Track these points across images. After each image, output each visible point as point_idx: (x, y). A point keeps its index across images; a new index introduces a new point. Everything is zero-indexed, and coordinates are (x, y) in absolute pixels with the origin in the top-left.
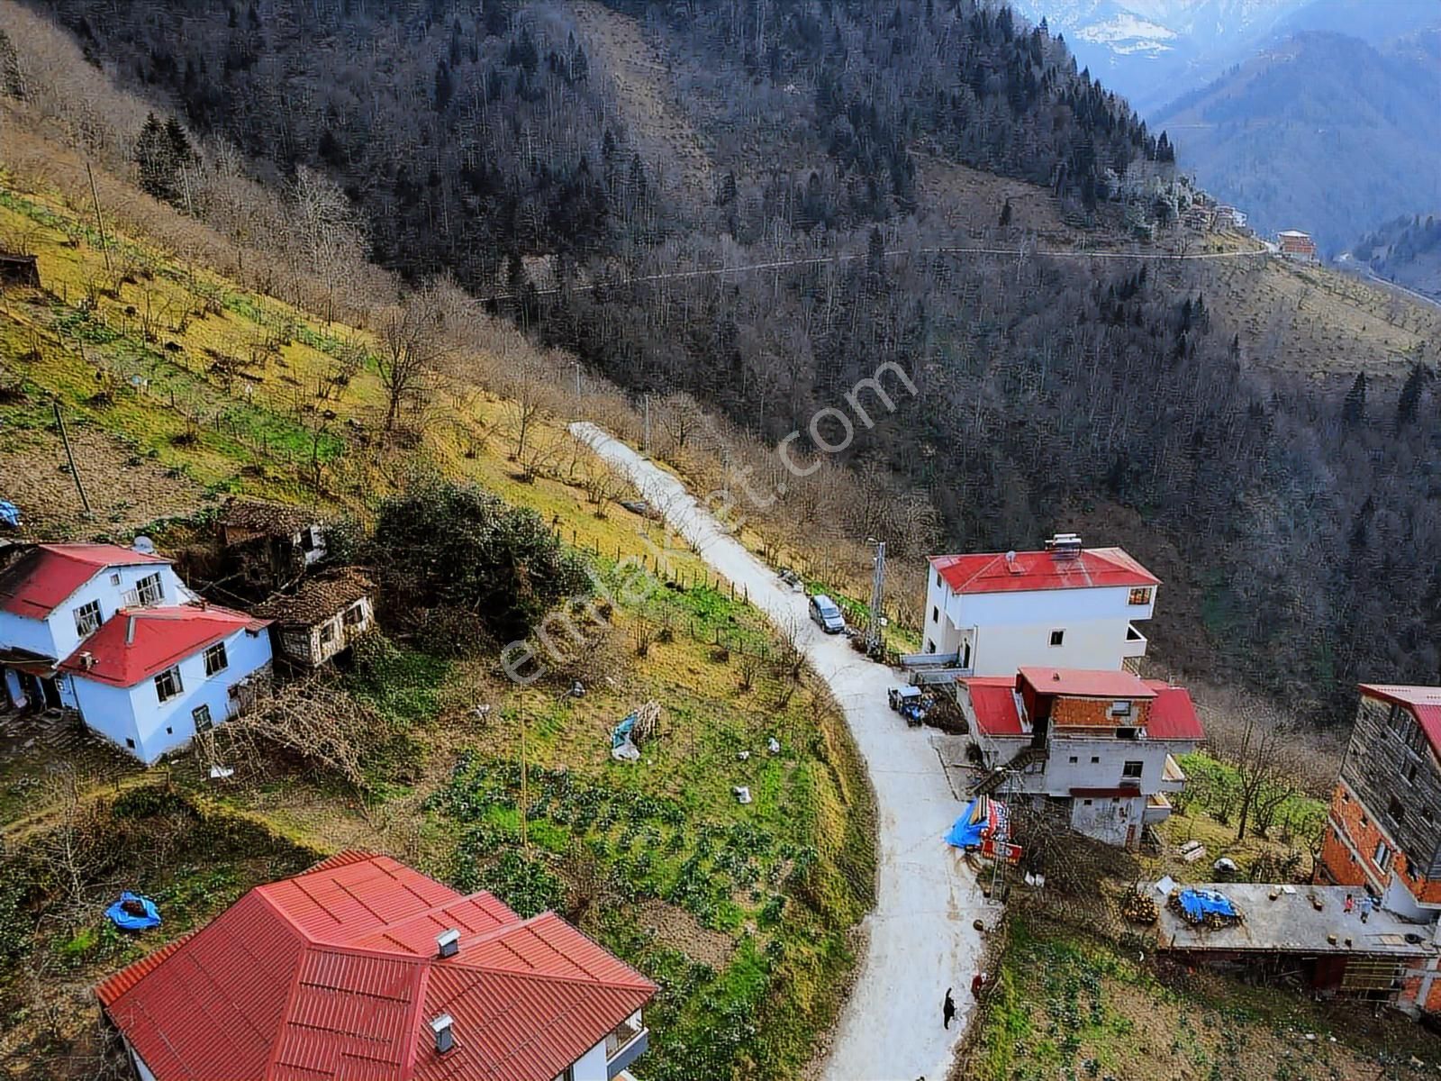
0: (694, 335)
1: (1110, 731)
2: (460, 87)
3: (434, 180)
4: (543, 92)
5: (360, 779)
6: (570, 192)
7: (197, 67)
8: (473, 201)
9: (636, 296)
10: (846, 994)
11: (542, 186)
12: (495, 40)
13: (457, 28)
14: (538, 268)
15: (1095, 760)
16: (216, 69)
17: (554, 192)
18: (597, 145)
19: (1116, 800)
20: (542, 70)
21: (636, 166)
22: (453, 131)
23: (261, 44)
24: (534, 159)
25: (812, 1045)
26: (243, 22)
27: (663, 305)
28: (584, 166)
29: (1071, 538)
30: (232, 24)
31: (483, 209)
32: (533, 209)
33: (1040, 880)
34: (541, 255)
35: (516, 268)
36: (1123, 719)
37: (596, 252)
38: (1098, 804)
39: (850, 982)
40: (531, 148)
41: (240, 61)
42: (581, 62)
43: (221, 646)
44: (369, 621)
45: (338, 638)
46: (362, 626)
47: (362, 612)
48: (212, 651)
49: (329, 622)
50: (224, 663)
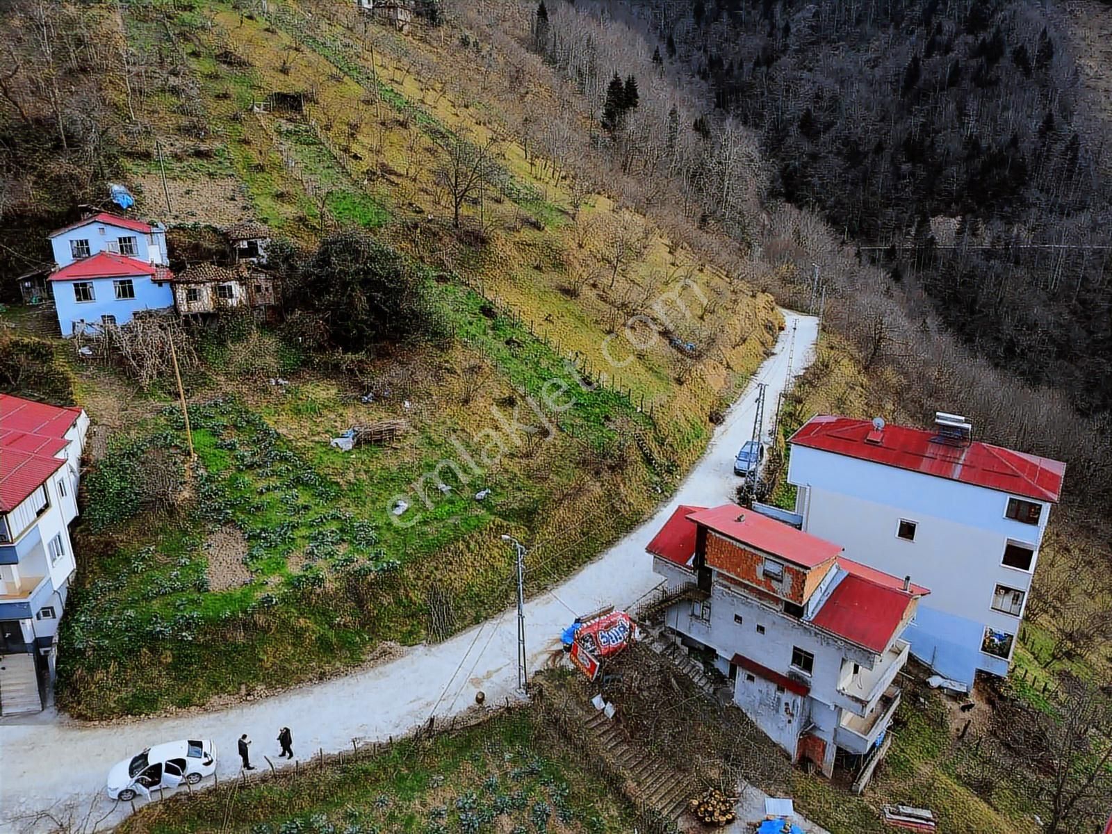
0: (1083, 302)
1: (777, 600)
2: (924, 75)
3: (879, 148)
4: (998, 78)
5: (146, 382)
6: (997, 161)
7: (736, 67)
8: (906, 167)
9: (1037, 259)
10: (322, 677)
11: (969, 158)
12: (970, 39)
13: (939, 30)
14: (944, 228)
15: (761, 629)
16: (748, 66)
17: (978, 163)
18: (1035, 125)
19: (781, 689)
20: (1006, 61)
21: (1073, 146)
22: (910, 113)
23: (786, 46)
24: (971, 135)
25: (243, 687)
26: (780, 34)
27: (1056, 274)
28: (1014, 141)
29: (959, 421)
30: (770, 35)
31: (912, 174)
32: (955, 175)
33: (610, 710)
34: (953, 216)
35: (924, 222)
36: (774, 584)
37: (1002, 217)
38: (760, 685)
39: (336, 674)
40: (972, 126)
41: (768, 59)
42: (1047, 51)
43: (130, 282)
44: (241, 301)
45: (206, 302)
46: (233, 302)
47: (234, 292)
48: (121, 282)
49: (197, 287)
50: (132, 295)
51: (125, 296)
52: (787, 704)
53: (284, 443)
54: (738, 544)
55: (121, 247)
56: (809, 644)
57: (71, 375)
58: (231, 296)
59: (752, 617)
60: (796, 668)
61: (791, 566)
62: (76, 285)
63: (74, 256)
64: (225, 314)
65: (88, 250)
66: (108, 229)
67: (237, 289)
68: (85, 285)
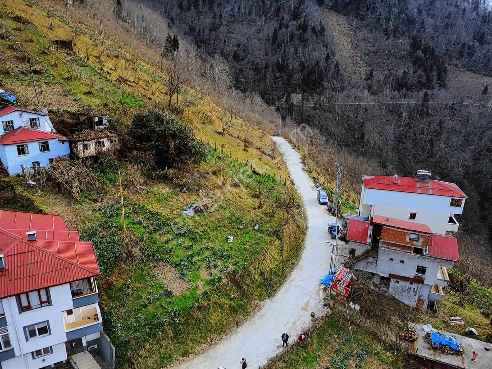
0: (348, 125)
1: (409, 248)
2: (280, 37)
3: (267, 67)
4: (308, 39)
5: (77, 195)
6: (312, 72)
7: (201, 31)
8: (278, 74)
9: (329, 109)
10: (238, 324)
11: (302, 70)
12: (295, 22)
13: (283, 19)
14: (296, 98)
15: (402, 262)
16: (207, 31)
17: (306, 72)
18: (323, 57)
19: (412, 283)
20: (309, 32)
21: (337, 65)
22: (276, 52)
23: (222, 23)
24: (301, 61)
25: (208, 338)
26: (218, 17)
27: (338, 114)
28: (317, 64)
29: (426, 172)
30: (214, 18)
31: (281, 77)
32: (298, 77)
33: (357, 307)
34: (298, 94)
35: (288, 97)
36: (415, 243)
37: (317, 93)
38: (402, 284)
39: (243, 321)
40: (301, 57)
41: (214, 28)
42: (323, 30)
43: (47, 142)
44: (108, 149)
45: (92, 150)
46: (105, 149)
47: (105, 144)
48: (43, 143)
49: (88, 143)
50: (48, 149)
51: (44, 150)
52: (414, 289)
53: (163, 217)
54: (398, 230)
55: (31, 124)
56: (424, 263)
57: (30, 196)
58: (104, 146)
59: (397, 257)
60: (418, 274)
61: (423, 234)
62: (18, 146)
63: (5, 130)
64: (102, 156)
65: (13, 126)
66: (24, 114)
67: (107, 142)
68: (23, 146)
